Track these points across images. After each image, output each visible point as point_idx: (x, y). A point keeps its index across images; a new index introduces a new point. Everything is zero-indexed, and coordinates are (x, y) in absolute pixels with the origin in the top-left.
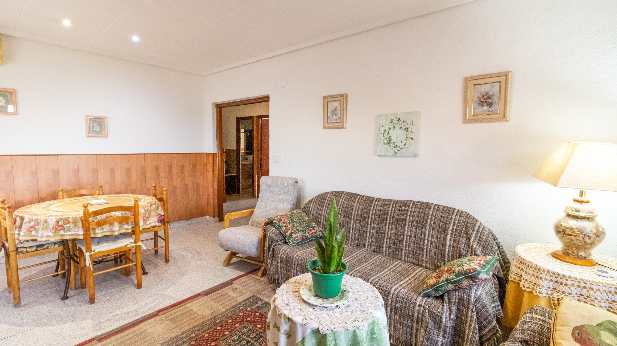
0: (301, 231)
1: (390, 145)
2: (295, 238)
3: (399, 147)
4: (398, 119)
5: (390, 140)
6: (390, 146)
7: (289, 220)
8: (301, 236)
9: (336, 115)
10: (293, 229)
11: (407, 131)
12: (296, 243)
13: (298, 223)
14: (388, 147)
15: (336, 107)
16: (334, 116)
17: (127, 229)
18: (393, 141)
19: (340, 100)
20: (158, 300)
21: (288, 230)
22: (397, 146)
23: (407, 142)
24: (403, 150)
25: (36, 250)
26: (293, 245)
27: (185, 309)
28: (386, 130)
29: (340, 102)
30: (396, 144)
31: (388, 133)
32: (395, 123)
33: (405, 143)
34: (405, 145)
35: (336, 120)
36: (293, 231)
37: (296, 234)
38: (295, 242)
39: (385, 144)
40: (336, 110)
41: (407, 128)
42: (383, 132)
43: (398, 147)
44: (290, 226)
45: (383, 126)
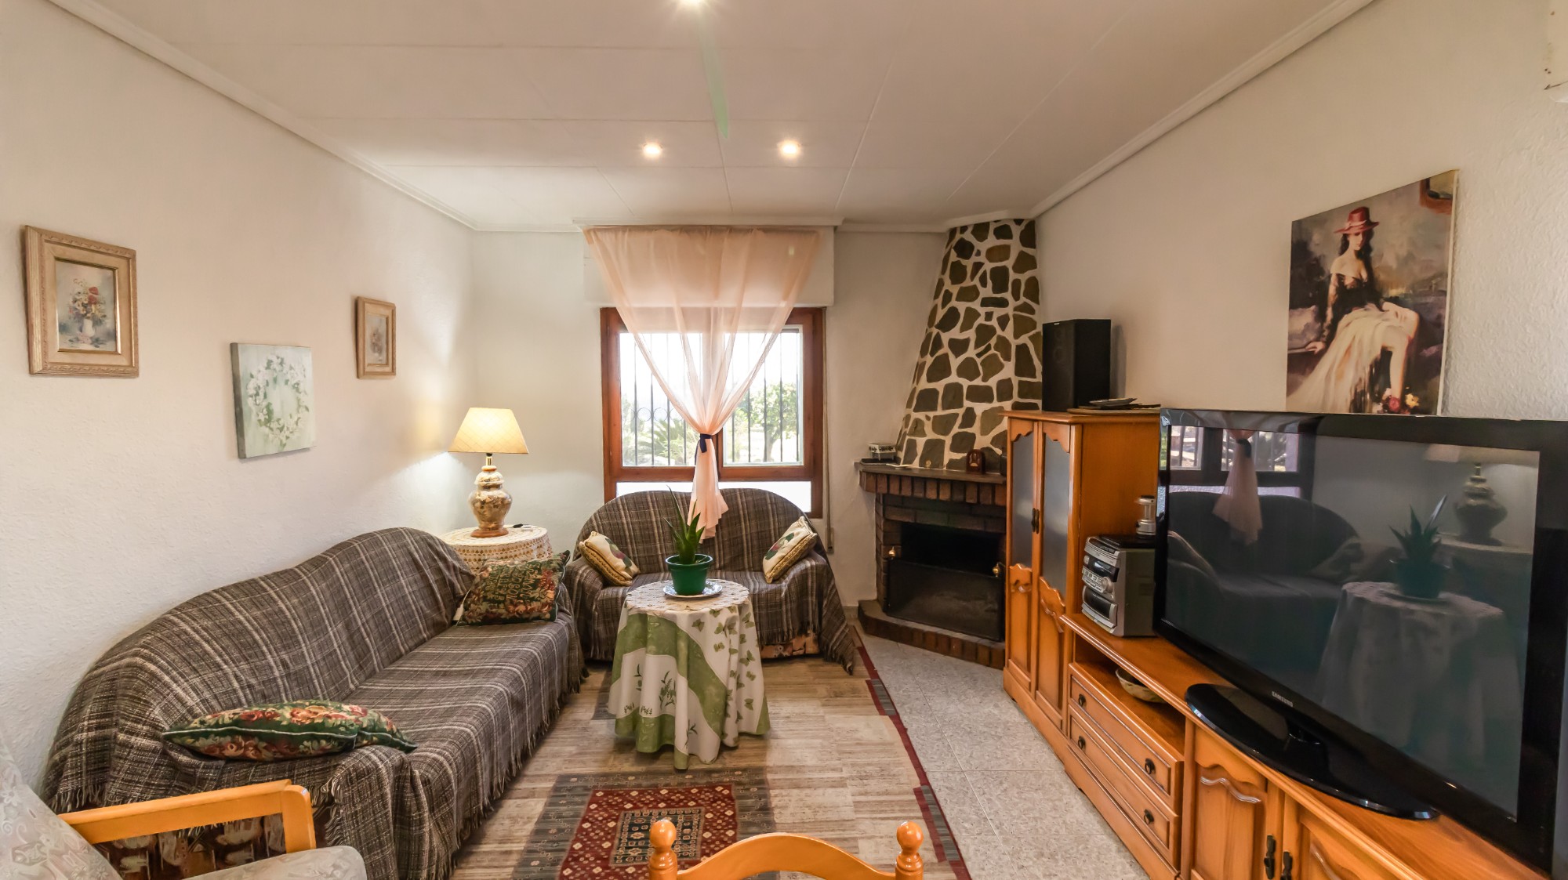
1: (272, 426)
3: (288, 428)
4: (280, 360)
5: (270, 412)
6: (271, 429)
9: (97, 322)
11: (297, 390)
14: (267, 430)
15: (94, 290)
16: (88, 324)
18: (276, 414)
19: (113, 269)
22: (283, 427)
23: (299, 415)
24: (296, 434)
28: (259, 387)
29: (110, 273)
30: (281, 422)
31: (265, 396)
32: (275, 370)
33: (296, 419)
34: (297, 423)
35: (96, 341)
39: (261, 426)
40: (92, 301)
41: (298, 384)
42: (255, 392)
43: (285, 429)
45: (252, 376)
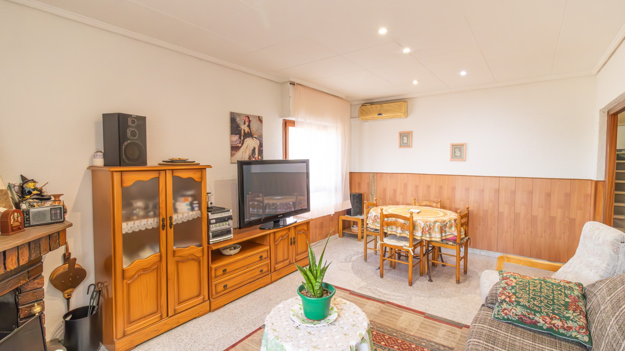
0: (524, 306)
2: (505, 309)
7: (517, 284)
8: (520, 313)
10: (509, 297)
12: (503, 317)
13: (529, 294)
17: (407, 235)
20: (403, 298)
21: (503, 294)
25: (374, 232)
26: (496, 316)
27: (399, 312)
36: (507, 300)
37: (510, 305)
38: (503, 315)
44: (509, 291)
